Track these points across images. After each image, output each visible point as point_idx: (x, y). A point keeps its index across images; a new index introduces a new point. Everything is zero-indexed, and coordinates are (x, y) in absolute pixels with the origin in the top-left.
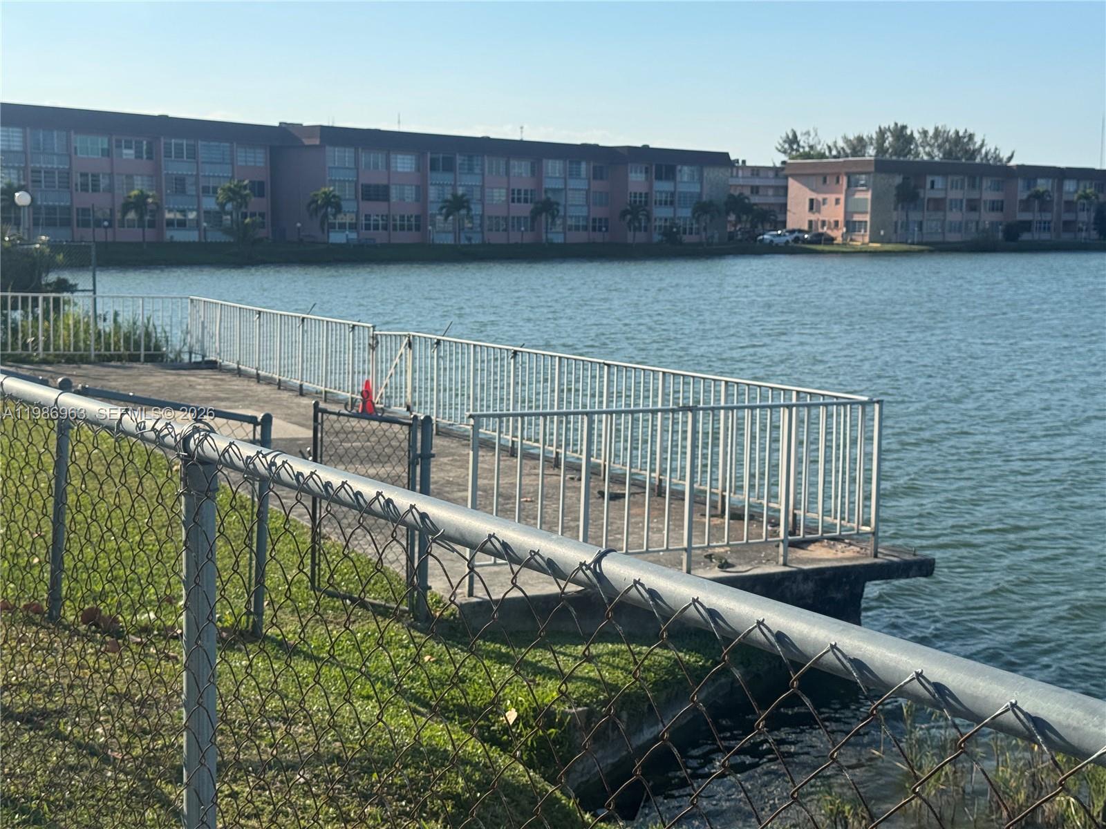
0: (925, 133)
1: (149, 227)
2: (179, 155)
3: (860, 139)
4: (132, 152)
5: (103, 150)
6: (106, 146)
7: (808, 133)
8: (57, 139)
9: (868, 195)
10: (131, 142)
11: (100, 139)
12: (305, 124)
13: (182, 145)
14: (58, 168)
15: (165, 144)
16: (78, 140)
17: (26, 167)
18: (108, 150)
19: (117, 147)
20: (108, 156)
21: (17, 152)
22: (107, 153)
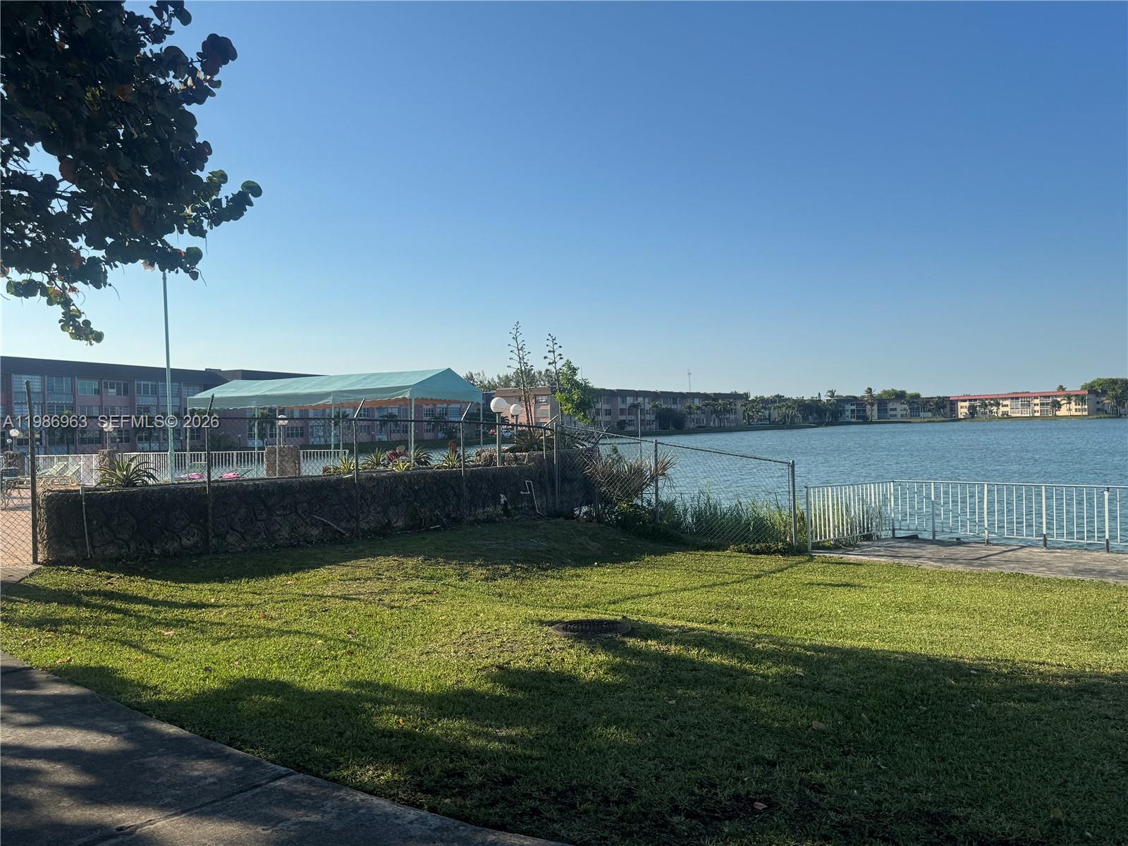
0: (540, 373)
1: (126, 442)
2: (146, 392)
3: (507, 377)
4: (114, 391)
5: (95, 389)
6: (97, 387)
7: (479, 374)
8: (66, 383)
9: (549, 407)
10: (114, 384)
11: (93, 382)
12: (223, 370)
13: (148, 385)
14: (66, 403)
15: (137, 384)
16: (79, 383)
17: (44, 403)
18: (99, 390)
19: (105, 387)
20: (99, 393)
21: (37, 393)
22: (98, 392)
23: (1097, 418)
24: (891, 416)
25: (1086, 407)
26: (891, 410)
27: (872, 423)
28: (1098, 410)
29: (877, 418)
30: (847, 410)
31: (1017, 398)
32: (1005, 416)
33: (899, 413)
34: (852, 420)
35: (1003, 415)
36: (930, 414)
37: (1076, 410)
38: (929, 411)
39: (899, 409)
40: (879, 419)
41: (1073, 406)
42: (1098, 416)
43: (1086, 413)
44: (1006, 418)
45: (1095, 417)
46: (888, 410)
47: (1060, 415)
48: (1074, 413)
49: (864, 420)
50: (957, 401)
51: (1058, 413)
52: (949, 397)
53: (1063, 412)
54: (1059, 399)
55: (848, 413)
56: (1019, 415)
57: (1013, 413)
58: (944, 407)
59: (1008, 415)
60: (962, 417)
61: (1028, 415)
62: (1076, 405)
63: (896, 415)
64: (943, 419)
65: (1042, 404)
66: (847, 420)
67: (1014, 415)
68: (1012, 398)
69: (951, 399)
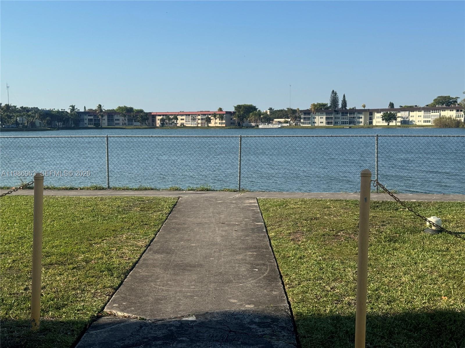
23: (229, 128)
24: (116, 124)
25: (224, 121)
26: (116, 120)
27: (102, 128)
28: (231, 123)
29: (106, 124)
30: (86, 119)
31: (189, 115)
32: (182, 126)
33: (121, 122)
34: (89, 126)
35: (181, 125)
36: (139, 124)
37: (219, 123)
38: (138, 121)
39: (121, 120)
40: (108, 126)
41: (218, 121)
42: (230, 127)
43: (224, 125)
44: (183, 127)
45: (228, 128)
46: (114, 120)
47: (211, 126)
48: (218, 125)
49: (98, 126)
50: (156, 115)
51: (210, 125)
52: (151, 113)
53: (212, 124)
54: (210, 116)
55: (86, 121)
56: (190, 125)
57: (187, 124)
58: (147, 119)
59: (184, 125)
60: (158, 126)
61: (195, 126)
62: (219, 120)
63: (119, 124)
64: (147, 127)
65: (202, 119)
66: (85, 126)
67: (187, 125)
68: (186, 115)
69: (152, 114)
